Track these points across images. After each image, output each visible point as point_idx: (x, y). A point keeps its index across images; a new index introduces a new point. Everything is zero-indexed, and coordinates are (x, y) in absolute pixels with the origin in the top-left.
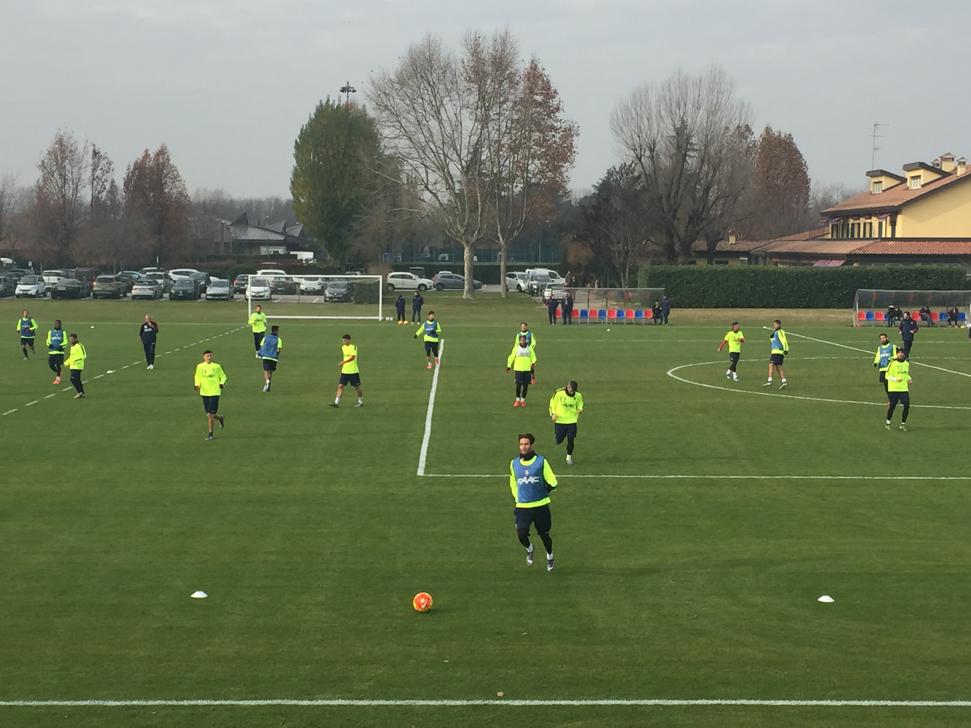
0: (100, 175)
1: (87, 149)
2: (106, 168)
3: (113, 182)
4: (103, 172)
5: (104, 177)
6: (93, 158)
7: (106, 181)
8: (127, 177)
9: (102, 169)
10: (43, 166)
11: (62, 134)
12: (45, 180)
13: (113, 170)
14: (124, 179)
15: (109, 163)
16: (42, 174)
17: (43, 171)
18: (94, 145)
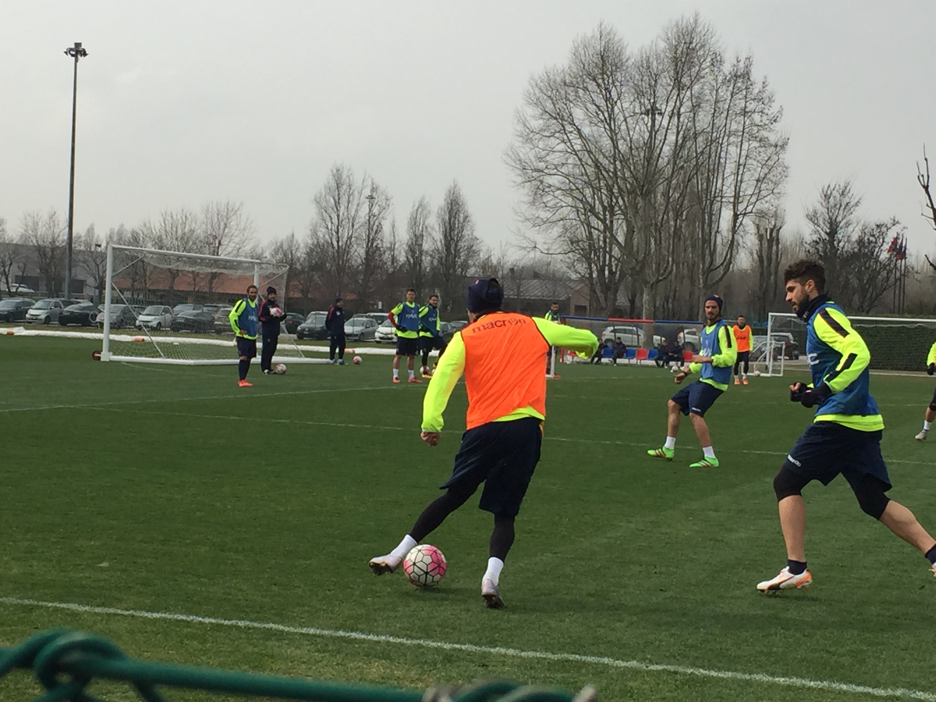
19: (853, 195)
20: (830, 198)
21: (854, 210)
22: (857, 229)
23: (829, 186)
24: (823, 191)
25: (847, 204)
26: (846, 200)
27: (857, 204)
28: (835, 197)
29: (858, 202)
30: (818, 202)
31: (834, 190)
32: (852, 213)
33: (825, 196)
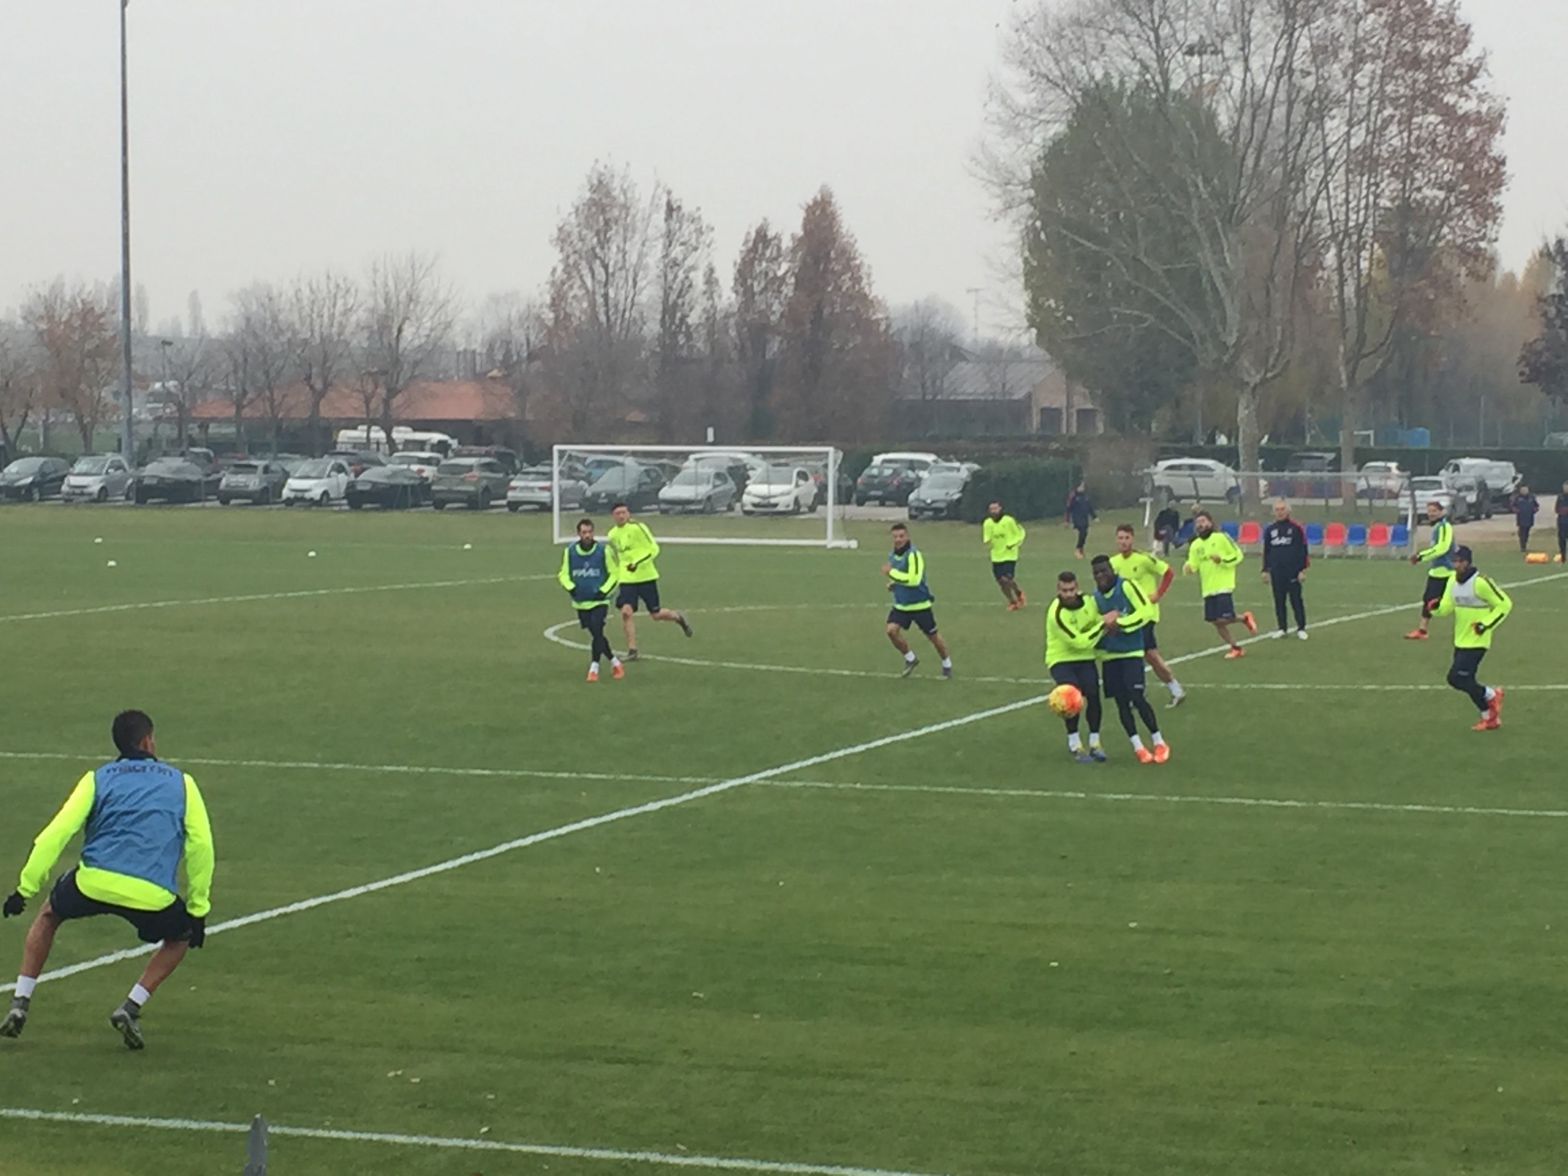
0: (680, 257)
1: (656, 201)
2: (693, 242)
3: (712, 270)
4: (687, 249)
5: (689, 262)
6: (666, 220)
7: (693, 268)
8: (743, 259)
9: (682, 244)
10: (563, 239)
11: (602, 170)
12: (570, 269)
13: (709, 246)
14: (735, 264)
15: (700, 232)
16: (560, 256)
17: (562, 250)
18: (669, 193)
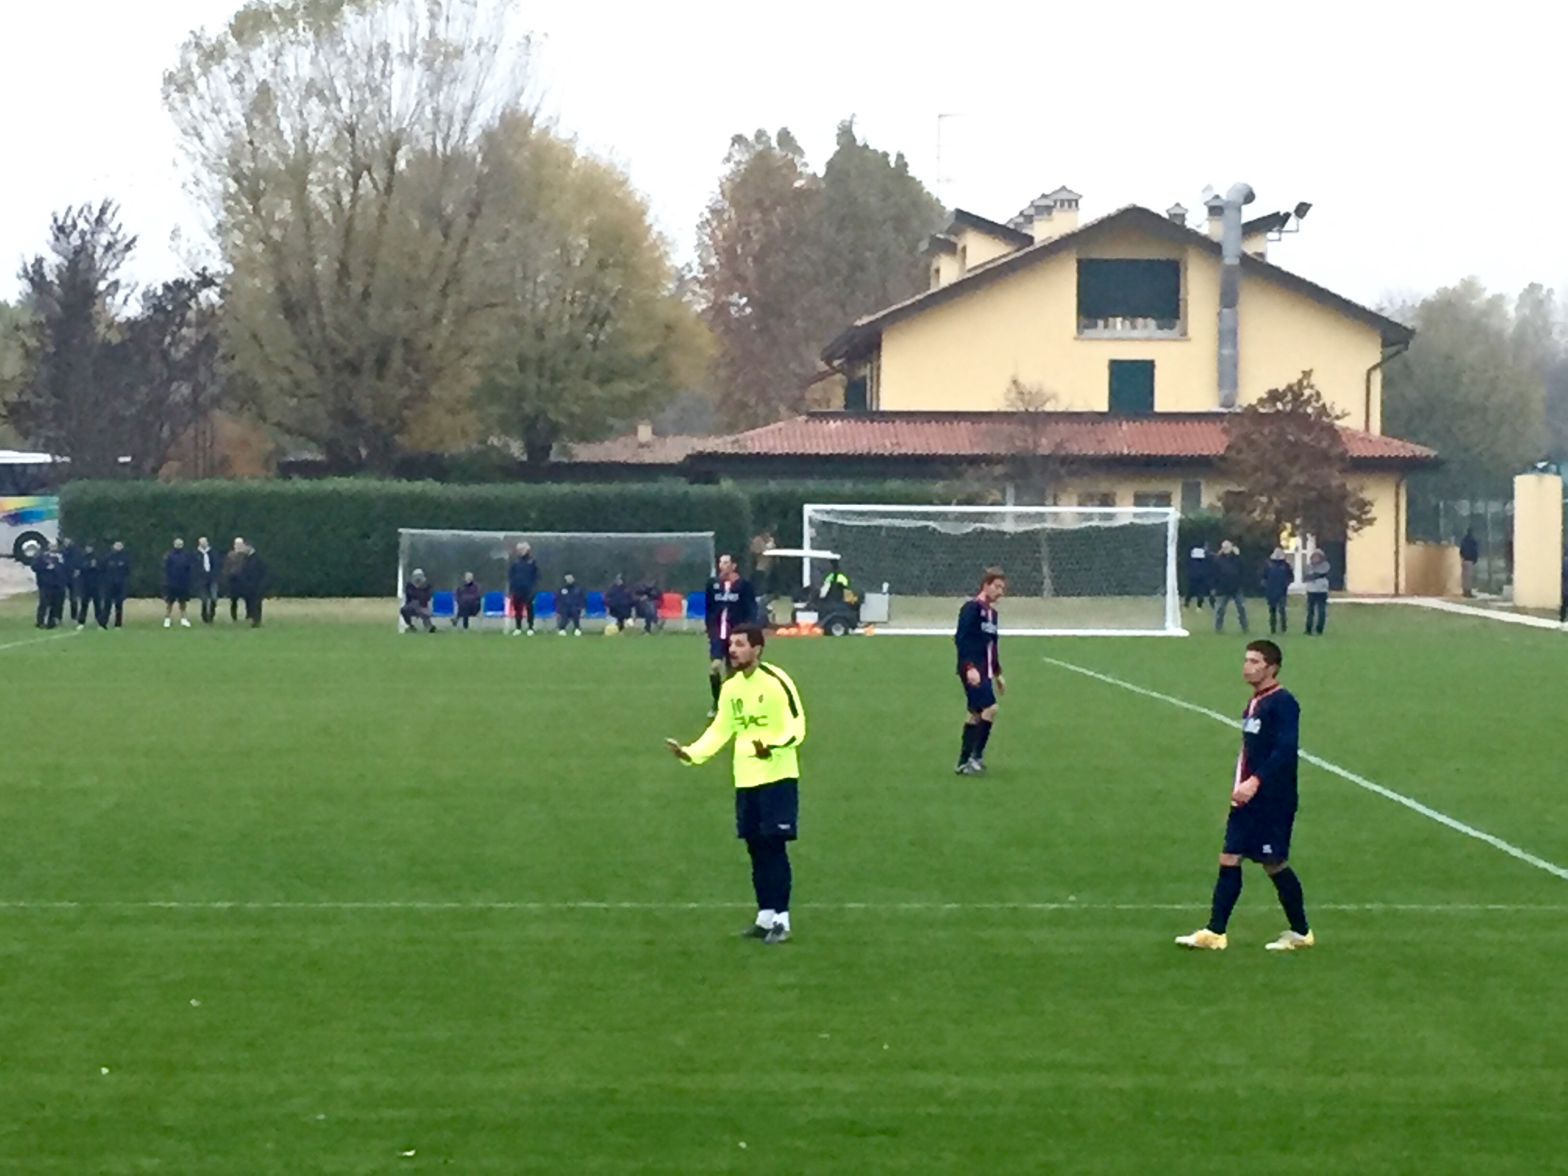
19: (120, 226)
20: (71, 233)
21: (123, 258)
22: (131, 299)
23: (70, 209)
24: (56, 220)
25: (109, 247)
26: (104, 238)
27: (128, 247)
28: (83, 234)
29: (134, 240)
30: (48, 242)
31: (79, 216)
32: (117, 266)
33: (61, 229)
